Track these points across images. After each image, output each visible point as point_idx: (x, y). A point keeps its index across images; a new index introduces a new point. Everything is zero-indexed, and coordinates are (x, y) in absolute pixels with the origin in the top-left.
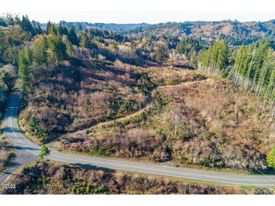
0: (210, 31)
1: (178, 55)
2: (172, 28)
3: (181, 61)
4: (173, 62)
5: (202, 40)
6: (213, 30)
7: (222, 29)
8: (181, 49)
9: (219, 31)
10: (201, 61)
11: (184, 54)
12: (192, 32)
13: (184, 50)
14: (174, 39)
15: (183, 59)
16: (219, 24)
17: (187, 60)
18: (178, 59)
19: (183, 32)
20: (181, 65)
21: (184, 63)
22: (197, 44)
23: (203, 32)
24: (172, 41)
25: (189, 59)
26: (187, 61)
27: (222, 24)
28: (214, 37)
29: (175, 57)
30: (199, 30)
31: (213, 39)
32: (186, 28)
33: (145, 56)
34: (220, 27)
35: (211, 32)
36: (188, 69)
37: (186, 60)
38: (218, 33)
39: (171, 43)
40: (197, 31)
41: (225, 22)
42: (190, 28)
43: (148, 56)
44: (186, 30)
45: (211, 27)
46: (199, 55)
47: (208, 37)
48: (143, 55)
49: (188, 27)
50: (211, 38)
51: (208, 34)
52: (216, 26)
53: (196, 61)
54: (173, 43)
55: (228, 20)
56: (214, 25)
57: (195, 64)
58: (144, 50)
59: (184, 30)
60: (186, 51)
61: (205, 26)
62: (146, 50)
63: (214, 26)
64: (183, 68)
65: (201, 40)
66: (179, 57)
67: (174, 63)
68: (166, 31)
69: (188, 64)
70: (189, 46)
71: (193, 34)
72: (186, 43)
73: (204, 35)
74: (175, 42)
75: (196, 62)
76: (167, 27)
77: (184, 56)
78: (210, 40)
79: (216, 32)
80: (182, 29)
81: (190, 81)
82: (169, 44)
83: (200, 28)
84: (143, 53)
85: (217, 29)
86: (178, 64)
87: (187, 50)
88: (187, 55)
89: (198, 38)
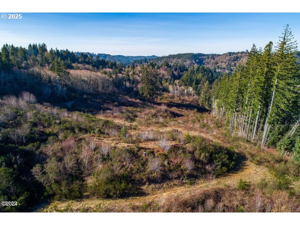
0: (225, 63)
1: (183, 87)
2: (181, 58)
3: (186, 98)
4: (173, 98)
5: (217, 71)
6: (229, 61)
7: (240, 60)
8: (187, 80)
9: (236, 62)
10: (217, 98)
11: (191, 86)
12: (204, 63)
13: (192, 81)
14: (180, 68)
15: (189, 94)
16: (236, 55)
17: (196, 95)
18: (182, 94)
19: (195, 63)
20: (185, 103)
21: (191, 99)
22: (210, 74)
23: (217, 63)
24: (178, 70)
25: (199, 94)
26: (196, 97)
27: (240, 55)
28: (231, 69)
29: (178, 91)
30: (213, 61)
31: (230, 71)
32: (198, 59)
33: (129, 88)
34: (237, 59)
35: (227, 63)
36: (196, 110)
37: (194, 96)
38: (235, 65)
39: (176, 73)
40: (210, 62)
41: (242, 53)
42: (203, 59)
43: (135, 89)
44: (197, 61)
45: (227, 58)
46: (214, 88)
47: (224, 69)
48: (126, 87)
49: (200, 57)
50: (228, 69)
51: (224, 65)
52: (232, 56)
53: (210, 98)
54: (179, 74)
55: (245, 51)
56: (230, 55)
57: (208, 103)
58: (129, 80)
59: (195, 61)
60: (194, 82)
61: (219, 57)
62: (133, 80)
63: (231, 57)
64: (187, 109)
65: (215, 71)
66: (184, 90)
67: (175, 99)
68: (174, 61)
69: (197, 101)
70: (200, 76)
71: (206, 65)
72: (195, 72)
73: (218, 67)
74: (181, 71)
75: (209, 100)
76: (175, 58)
77: (191, 89)
78: (227, 71)
79: (233, 63)
80: (193, 60)
81: (179, 177)
82: (173, 73)
83: (214, 59)
84: (128, 84)
85: (234, 60)
86: (179, 102)
87: (196, 81)
88: (196, 89)
89: (212, 69)
